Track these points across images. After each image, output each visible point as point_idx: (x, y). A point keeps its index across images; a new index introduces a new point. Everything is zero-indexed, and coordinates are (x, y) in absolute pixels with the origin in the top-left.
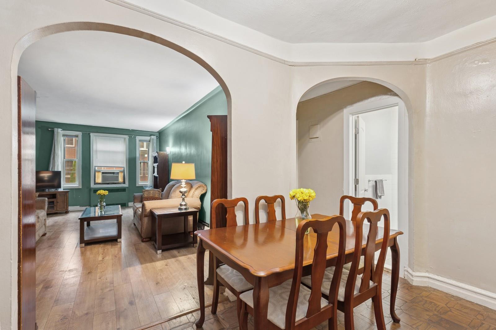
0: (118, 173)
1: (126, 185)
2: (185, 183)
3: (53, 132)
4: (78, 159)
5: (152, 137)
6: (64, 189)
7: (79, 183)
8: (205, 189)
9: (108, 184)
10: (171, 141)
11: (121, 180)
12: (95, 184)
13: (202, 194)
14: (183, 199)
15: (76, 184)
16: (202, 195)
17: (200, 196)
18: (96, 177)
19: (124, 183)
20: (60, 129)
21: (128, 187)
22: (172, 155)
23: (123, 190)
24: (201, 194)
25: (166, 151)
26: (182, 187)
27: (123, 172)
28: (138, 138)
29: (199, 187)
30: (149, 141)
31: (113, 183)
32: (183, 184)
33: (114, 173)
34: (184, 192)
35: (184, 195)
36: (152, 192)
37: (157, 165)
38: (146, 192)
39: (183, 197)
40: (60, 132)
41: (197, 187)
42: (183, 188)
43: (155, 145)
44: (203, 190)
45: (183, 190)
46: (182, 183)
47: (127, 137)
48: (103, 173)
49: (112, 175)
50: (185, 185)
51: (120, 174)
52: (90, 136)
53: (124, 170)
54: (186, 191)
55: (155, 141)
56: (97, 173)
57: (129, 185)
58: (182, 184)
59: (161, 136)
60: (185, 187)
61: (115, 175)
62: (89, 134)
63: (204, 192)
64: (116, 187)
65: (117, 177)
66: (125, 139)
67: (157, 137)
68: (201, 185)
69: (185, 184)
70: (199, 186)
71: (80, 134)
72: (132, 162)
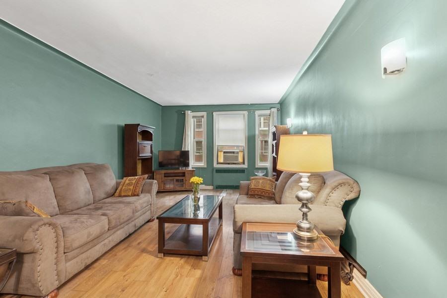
0: (238, 153)
1: (245, 166)
2: (307, 180)
3: (184, 114)
4: (204, 140)
5: (272, 109)
6: (192, 168)
7: (205, 163)
8: (356, 189)
9: (229, 164)
10: (292, 110)
11: (240, 160)
12: (217, 164)
13: (347, 199)
14: (305, 215)
15: (202, 164)
16: (346, 201)
17: (342, 203)
18: (219, 156)
19: (244, 163)
20: (190, 111)
21: (246, 169)
22: (294, 129)
23: (242, 171)
24: (344, 200)
25: (287, 124)
26: (302, 189)
27: (243, 151)
28: (257, 113)
29: (340, 185)
30: (270, 115)
31: (234, 163)
32: (305, 182)
33: (234, 153)
34: (307, 200)
35: (307, 207)
36: (261, 181)
37: (276, 143)
38: (253, 181)
39: (305, 210)
40: (189, 114)
41: (336, 184)
42: (303, 191)
43: (275, 119)
44: (349, 192)
45: (305, 195)
46: (302, 179)
47: (246, 113)
48: (224, 152)
49: (232, 154)
50: (308, 185)
51: (240, 153)
52: (213, 115)
53: (244, 150)
54: (311, 198)
55: (275, 115)
56: (219, 153)
57: (248, 166)
58: (301, 182)
59: (282, 106)
60: (307, 189)
61: (235, 155)
62: (212, 113)
63: (352, 196)
64: (236, 168)
65: (237, 157)
66: (244, 115)
67: (278, 109)
68: (344, 181)
69: (308, 182)
70: (341, 182)
71: (205, 114)
72: (251, 140)
